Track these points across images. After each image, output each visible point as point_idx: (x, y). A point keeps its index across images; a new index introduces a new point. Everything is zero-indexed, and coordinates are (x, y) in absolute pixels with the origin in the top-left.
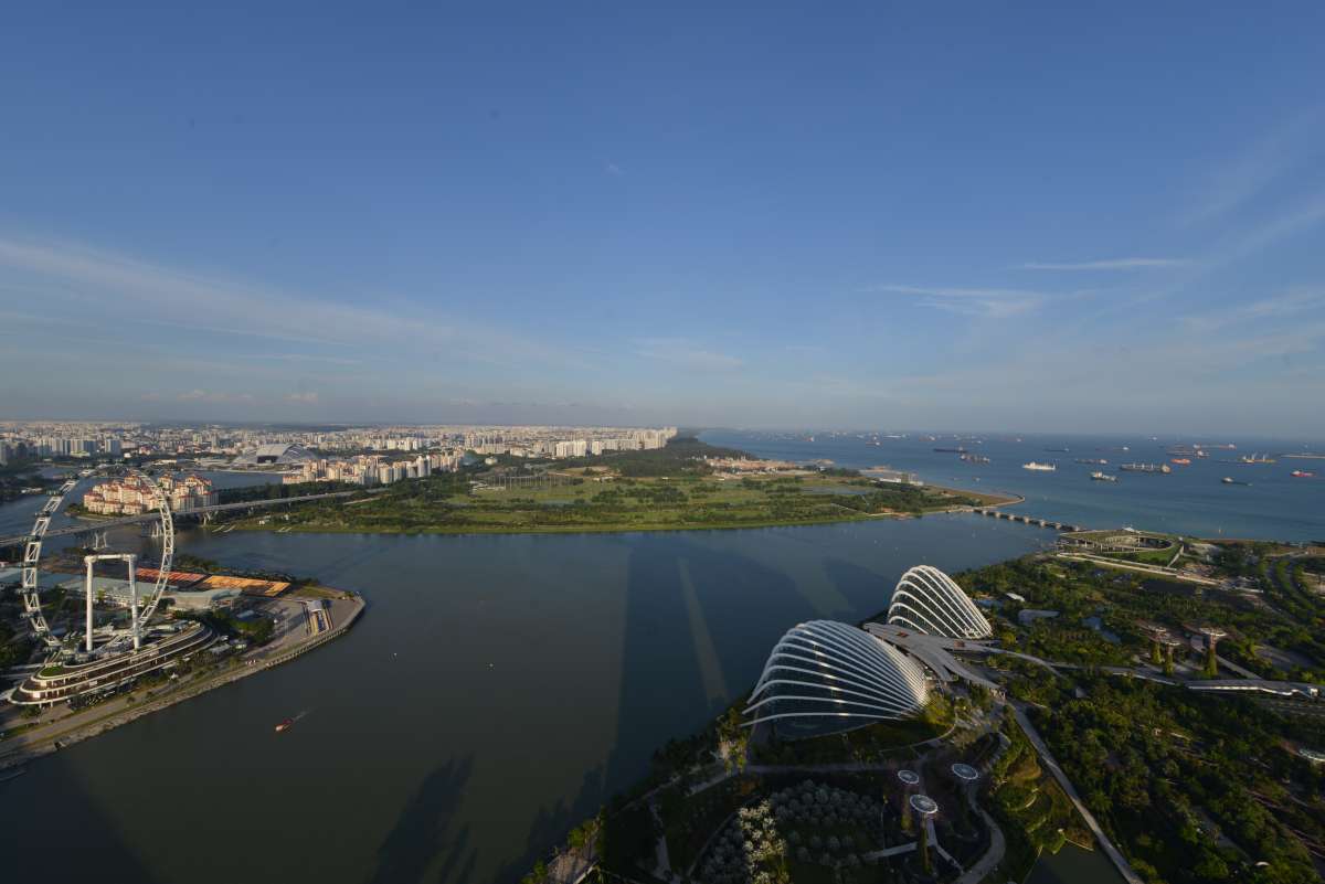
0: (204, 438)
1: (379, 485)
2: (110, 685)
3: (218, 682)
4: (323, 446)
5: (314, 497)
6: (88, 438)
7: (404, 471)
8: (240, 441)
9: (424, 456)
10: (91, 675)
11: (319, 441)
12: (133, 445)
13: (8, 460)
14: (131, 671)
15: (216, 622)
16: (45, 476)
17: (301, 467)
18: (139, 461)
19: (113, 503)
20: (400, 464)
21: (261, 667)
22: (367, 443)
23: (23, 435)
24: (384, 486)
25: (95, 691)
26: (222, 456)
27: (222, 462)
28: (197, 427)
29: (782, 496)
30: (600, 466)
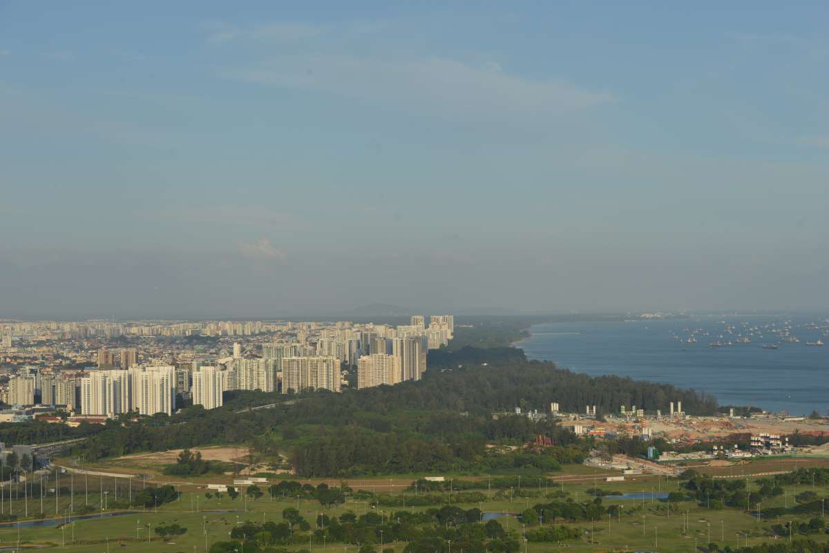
29: (815, 526)
30: (225, 443)
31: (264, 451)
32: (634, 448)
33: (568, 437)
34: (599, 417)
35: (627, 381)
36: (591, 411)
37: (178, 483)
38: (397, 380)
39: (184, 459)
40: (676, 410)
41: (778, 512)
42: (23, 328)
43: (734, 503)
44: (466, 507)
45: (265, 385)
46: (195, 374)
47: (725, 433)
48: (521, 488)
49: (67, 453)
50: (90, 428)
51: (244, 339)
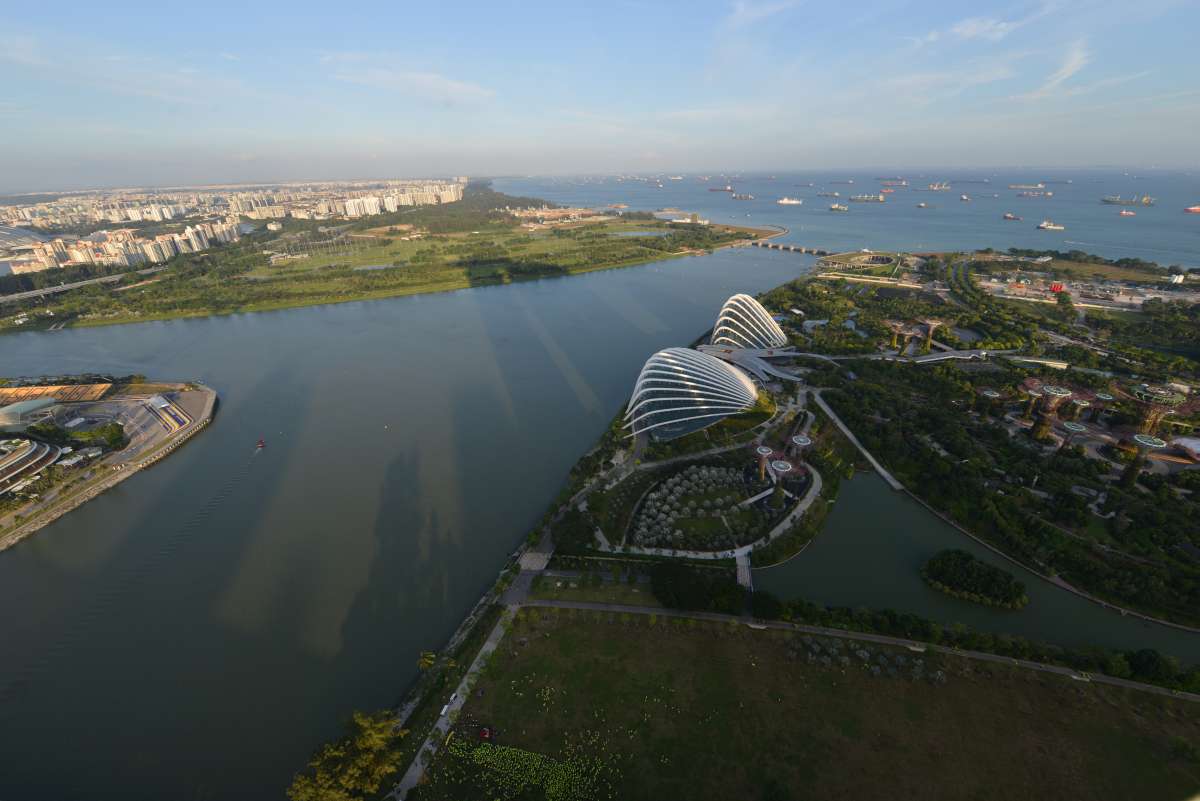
1: (149, 264)
3: (92, 491)
4: (38, 222)
7: (173, 243)
9: (193, 227)
11: (28, 217)
15: (46, 434)
17: (30, 251)
20: (167, 237)
21: (135, 469)
22: (100, 216)
24: (156, 265)
29: (593, 242)
30: (403, 224)
31: (416, 226)
32: (535, 220)
33: (514, 217)
34: (522, 211)
35: (528, 198)
36: (519, 209)
37: (392, 238)
38: (453, 200)
39: (391, 229)
40: (545, 208)
41: (582, 238)
43: (569, 236)
44: (490, 241)
45: (411, 204)
46: (385, 200)
47: (561, 215)
48: (504, 234)
49: (348, 229)
50: (352, 220)
51: (397, 187)
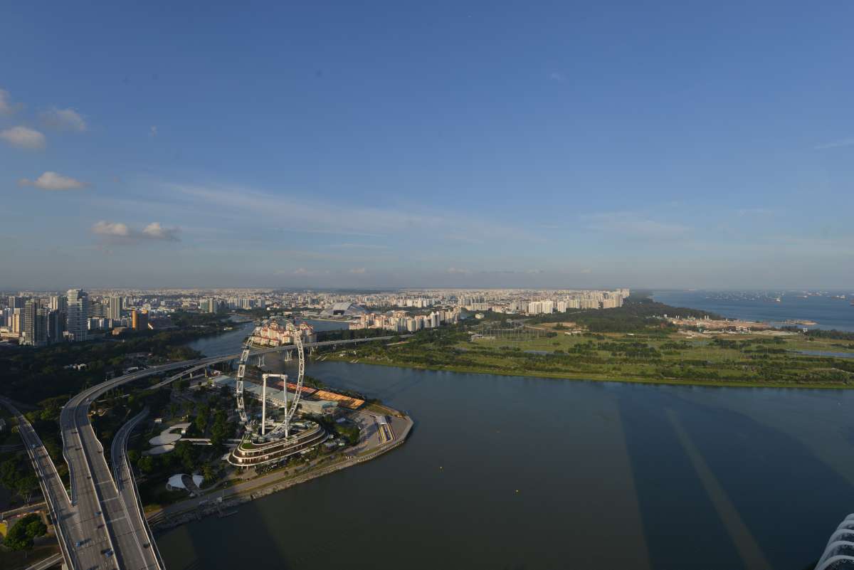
0: (305, 298)
1: (407, 332)
2: (275, 460)
3: (331, 469)
4: (369, 304)
5: (370, 339)
6: (250, 298)
7: (422, 322)
8: (322, 300)
9: (435, 312)
10: (266, 452)
11: (366, 301)
12: (271, 303)
13: (218, 311)
14: (284, 453)
15: (327, 424)
16: (233, 321)
17: (359, 318)
18: (275, 311)
19: (266, 338)
20: (420, 317)
21: (355, 462)
22: (394, 302)
23: (222, 297)
24: (410, 333)
25: (267, 462)
26: (314, 310)
27: (315, 314)
28: (300, 291)
29: (765, 357)
30: (568, 322)
31: (579, 324)
32: (694, 329)
33: (671, 324)
34: (680, 319)
35: (689, 309)
36: (678, 317)
38: (615, 306)
39: (558, 325)
40: (707, 318)
41: (750, 351)
42: (511, 291)
43: (734, 348)
44: (643, 343)
45: (577, 307)
46: (558, 304)
47: (725, 326)
48: (659, 338)
49: (526, 322)
50: (531, 316)
51: (569, 294)
